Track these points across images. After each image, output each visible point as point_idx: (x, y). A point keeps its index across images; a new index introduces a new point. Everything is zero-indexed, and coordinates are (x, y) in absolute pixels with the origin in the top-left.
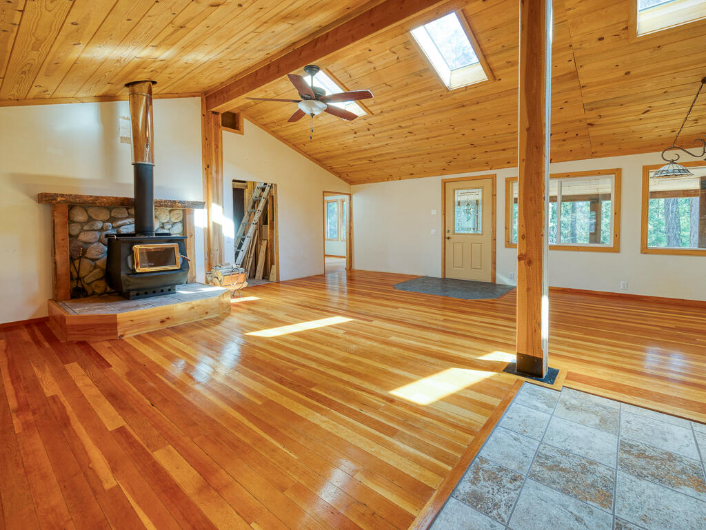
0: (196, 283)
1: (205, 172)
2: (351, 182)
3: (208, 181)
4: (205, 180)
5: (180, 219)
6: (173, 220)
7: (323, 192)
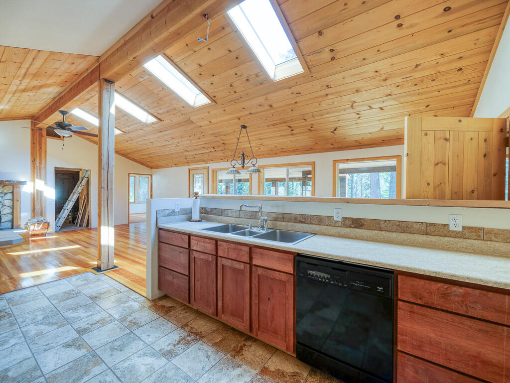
0: (20, 228)
1: (32, 163)
2: (151, 168)
3: (34, 168)
4: (33, 168)
5: (11, 190)
6: (6, 191)
7: (129, 174)
